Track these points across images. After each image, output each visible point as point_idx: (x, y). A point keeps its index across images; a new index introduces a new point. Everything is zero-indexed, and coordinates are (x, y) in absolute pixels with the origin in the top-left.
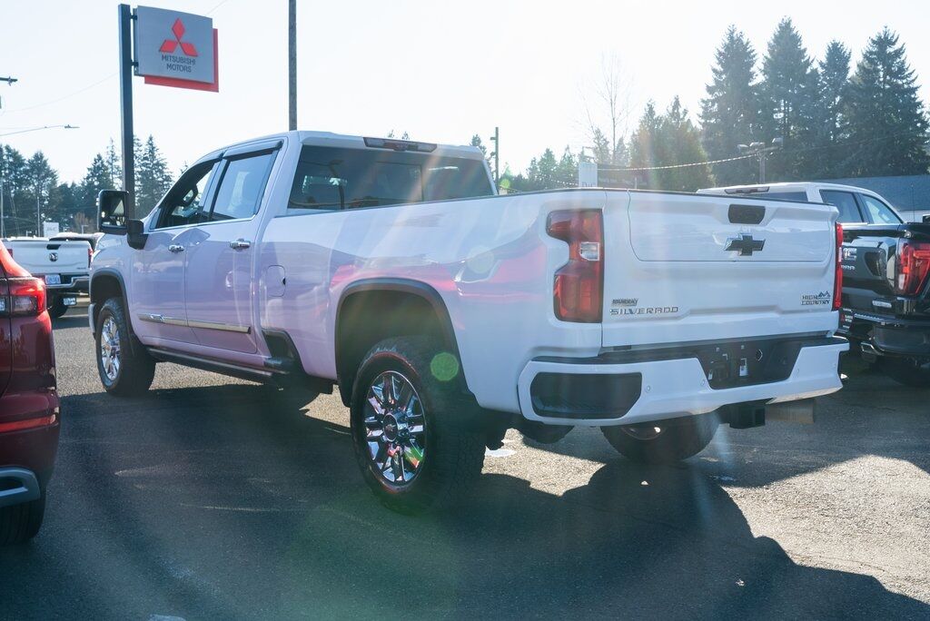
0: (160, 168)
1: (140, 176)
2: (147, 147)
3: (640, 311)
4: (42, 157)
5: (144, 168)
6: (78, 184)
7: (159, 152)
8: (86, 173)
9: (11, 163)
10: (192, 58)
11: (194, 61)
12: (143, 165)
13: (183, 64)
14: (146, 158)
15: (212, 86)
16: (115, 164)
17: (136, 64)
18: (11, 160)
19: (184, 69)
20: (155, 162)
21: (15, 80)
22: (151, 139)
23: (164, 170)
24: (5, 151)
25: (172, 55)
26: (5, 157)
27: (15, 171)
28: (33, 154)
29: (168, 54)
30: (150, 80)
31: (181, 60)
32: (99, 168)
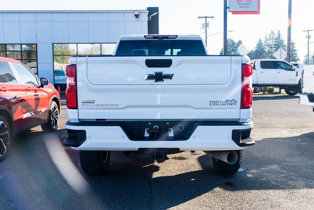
0: (282, 42)
1: (274, 46)
2: (277, 35)
3: (97, 105)
4: (241, 41)
5: (276, 43)
6: (254, 50)
7: (282, 36)
8: (256, 46)
9: (231, 44)
10: (249, 3)
11: (250, 4)
12: (276, 42)
13: (246, 6)
14: (277, 39)
15: (257, 12)
16: (267, 42)
17: (229, 8)
18: (231, 43)
19: (246, 7)
20: (280, 40)
21: (214, 17)
22: (279, 32)
23: (284, 43)
24: (229, 40)
25: (242, 2)
26: (229, 42)
27: (232, 47)
28: (238, 41)
29: (240, 2)
30: (234, 13)
31: (245, 4)
32: (260, 44)
